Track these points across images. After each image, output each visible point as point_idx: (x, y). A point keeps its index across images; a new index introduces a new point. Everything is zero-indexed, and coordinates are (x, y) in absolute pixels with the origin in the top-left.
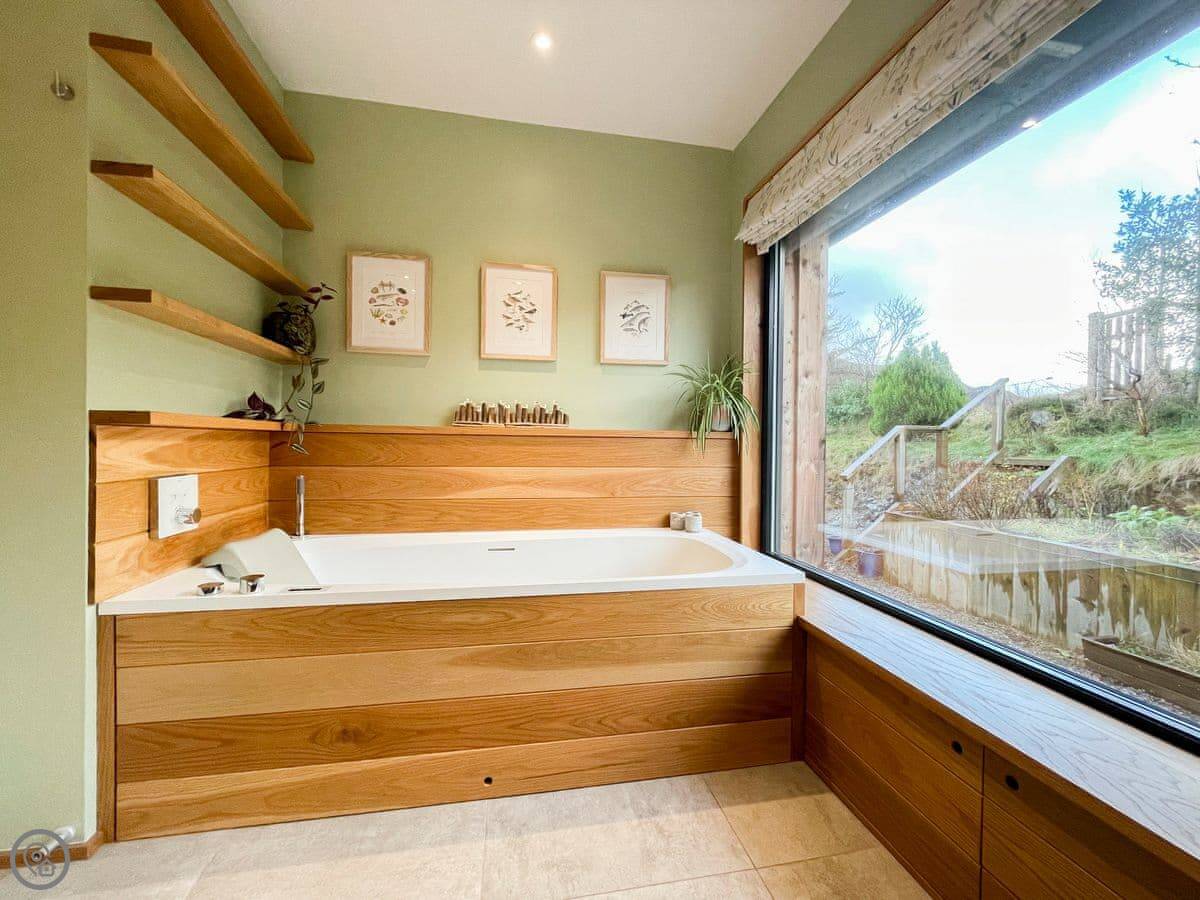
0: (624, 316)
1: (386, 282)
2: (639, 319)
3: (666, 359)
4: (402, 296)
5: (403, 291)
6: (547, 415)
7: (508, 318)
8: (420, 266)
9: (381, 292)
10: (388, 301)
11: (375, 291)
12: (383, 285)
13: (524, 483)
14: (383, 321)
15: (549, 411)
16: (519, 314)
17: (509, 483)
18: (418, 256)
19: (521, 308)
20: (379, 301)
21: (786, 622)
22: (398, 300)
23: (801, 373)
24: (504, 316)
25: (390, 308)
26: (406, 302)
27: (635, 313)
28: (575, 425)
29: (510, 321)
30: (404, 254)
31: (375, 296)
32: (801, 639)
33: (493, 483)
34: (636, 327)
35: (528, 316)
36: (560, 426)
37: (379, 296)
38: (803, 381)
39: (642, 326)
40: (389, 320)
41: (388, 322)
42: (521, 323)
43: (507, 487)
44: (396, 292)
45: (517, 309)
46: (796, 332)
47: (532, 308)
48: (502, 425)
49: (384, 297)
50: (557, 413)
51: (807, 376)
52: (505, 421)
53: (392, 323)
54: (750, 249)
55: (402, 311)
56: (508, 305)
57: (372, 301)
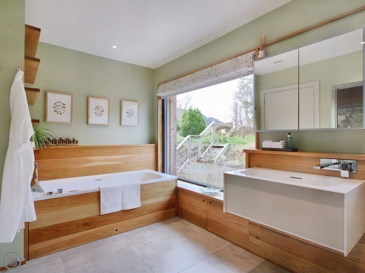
0: (127, 113)
1: (59, 101)
3: (138, 124)
4: (64, 106)
5: (64, 104)
8: (70, 97)
9: (57, 104)
10: (59, 107)
11: (55, 104)
12: (58, 102)
13: (103, 161)
16: (99, 112)
17: (99, 161)
18: (69, 94)
19: (100, 110)
20: (56, 107)
21: (174, 187)
22: (63, 107)
23: (171, 129)
24: (95, 112)
25: (60, 109)
26: (65, 108)
27: (130, 112)
29: (97, 114)
30: (65, 93)
33: (94, 161)
34: (130, 116)
37: (56, 106)
39: (132, 115)
40: (59, 113)
42: (100, 114)
44: (62, 104)
45: (98, 110)
46: (170, 119)
53: (61, 114)
54: (160, 98)
55: (64, 110)
56: (96, 109)
57: (54, 107)
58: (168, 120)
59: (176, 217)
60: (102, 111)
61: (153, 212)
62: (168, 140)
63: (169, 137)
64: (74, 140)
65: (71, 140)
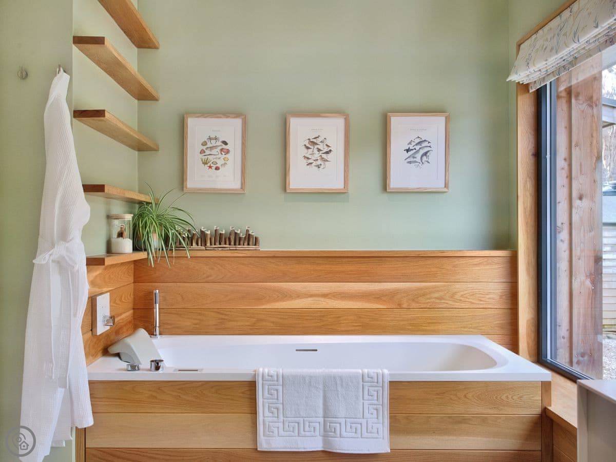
0: (408, 151)
1: (213, 136)
2: (422, 152)
3: (446, 186)
4: (224, 146)
5: (225, 143)
7: (308, 158)
8: (238, 122)
9: (209, 145)
10: (214, 152)
11: (204, 144)
12: (210, 139)
13: (325, 296)
14: (210, 167)
16: (317, 155)
17: (311, 296)
18: (237, 115)
20: (208, 152)
22: (222, 150)
25: (216, 157)
26: (228, 152)
27: (418, 147)
29: (311, 161)
30: (226, 114)
31: (204, 148)
32: (551, 423)
33: (299, 296)
34: (418, 159)
37: (207, 148)
39: (424, 158)
40: (215, 166)
41: (214, 168)
43: (310, 299)
44: (219, 143)
47: (326, 149)
49: (211, 148)
51: (581, 198)
53: (217, 168)
55: (224, 159)
56: (308, 148)
57: (202, 152)
60: (327, 153)
64: (249, 237)
65: (242, 235)
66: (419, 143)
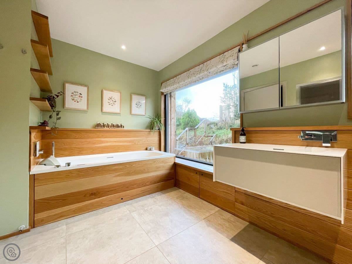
0: (136, 104)
2: (140, 105)
3: (145, 114)
5: (81, 94)
6: (119, 126)
7: (109, 103)
8: (86, 88)
9: (74, 94)
10: (76, 96)
11: (73, 93)
12: (75, 92)
13: (115, 142)
14: (75, 101)
15: (120, 125)
16: (112, 102)
17: (111, 142)
18: (85, 86)
19: (113, 101)
20: (74, 96)
21: (173, 163)
22: (79, 96)
23: (172, 118)
24: (108, 102)
25: (77, 98)
26: (82, 97)
27: (139, 104)
28: (125, 128)
29: (110, 104)
30: (81, 85)
31: (73, 95)
32: (175, 165)
33: (107, 142)
34: (139, 107)
35: (114, 103)
36: (122, 128)
37: (74, 95)
38: (172, 120)
39: (140, 107)
41: (76, 102)
42: (112, 104)
44: (79, 94)
45: (111, 101)
46: (171, 110)
47: (115, 101)
48: (108, 128)
49: (75, 95)
50: (121, 126)
51: (173, 119)
52: (109, 127)
53: (78, 102)
54: (162, 93)
55: (81, 99)
56: (109, 100)
57: (72, 96)
58: (169, 111)
59: (174, 187)
61: (155, 183)
62: (169, 127)
63: (170, 125)
66: (139, 103)
